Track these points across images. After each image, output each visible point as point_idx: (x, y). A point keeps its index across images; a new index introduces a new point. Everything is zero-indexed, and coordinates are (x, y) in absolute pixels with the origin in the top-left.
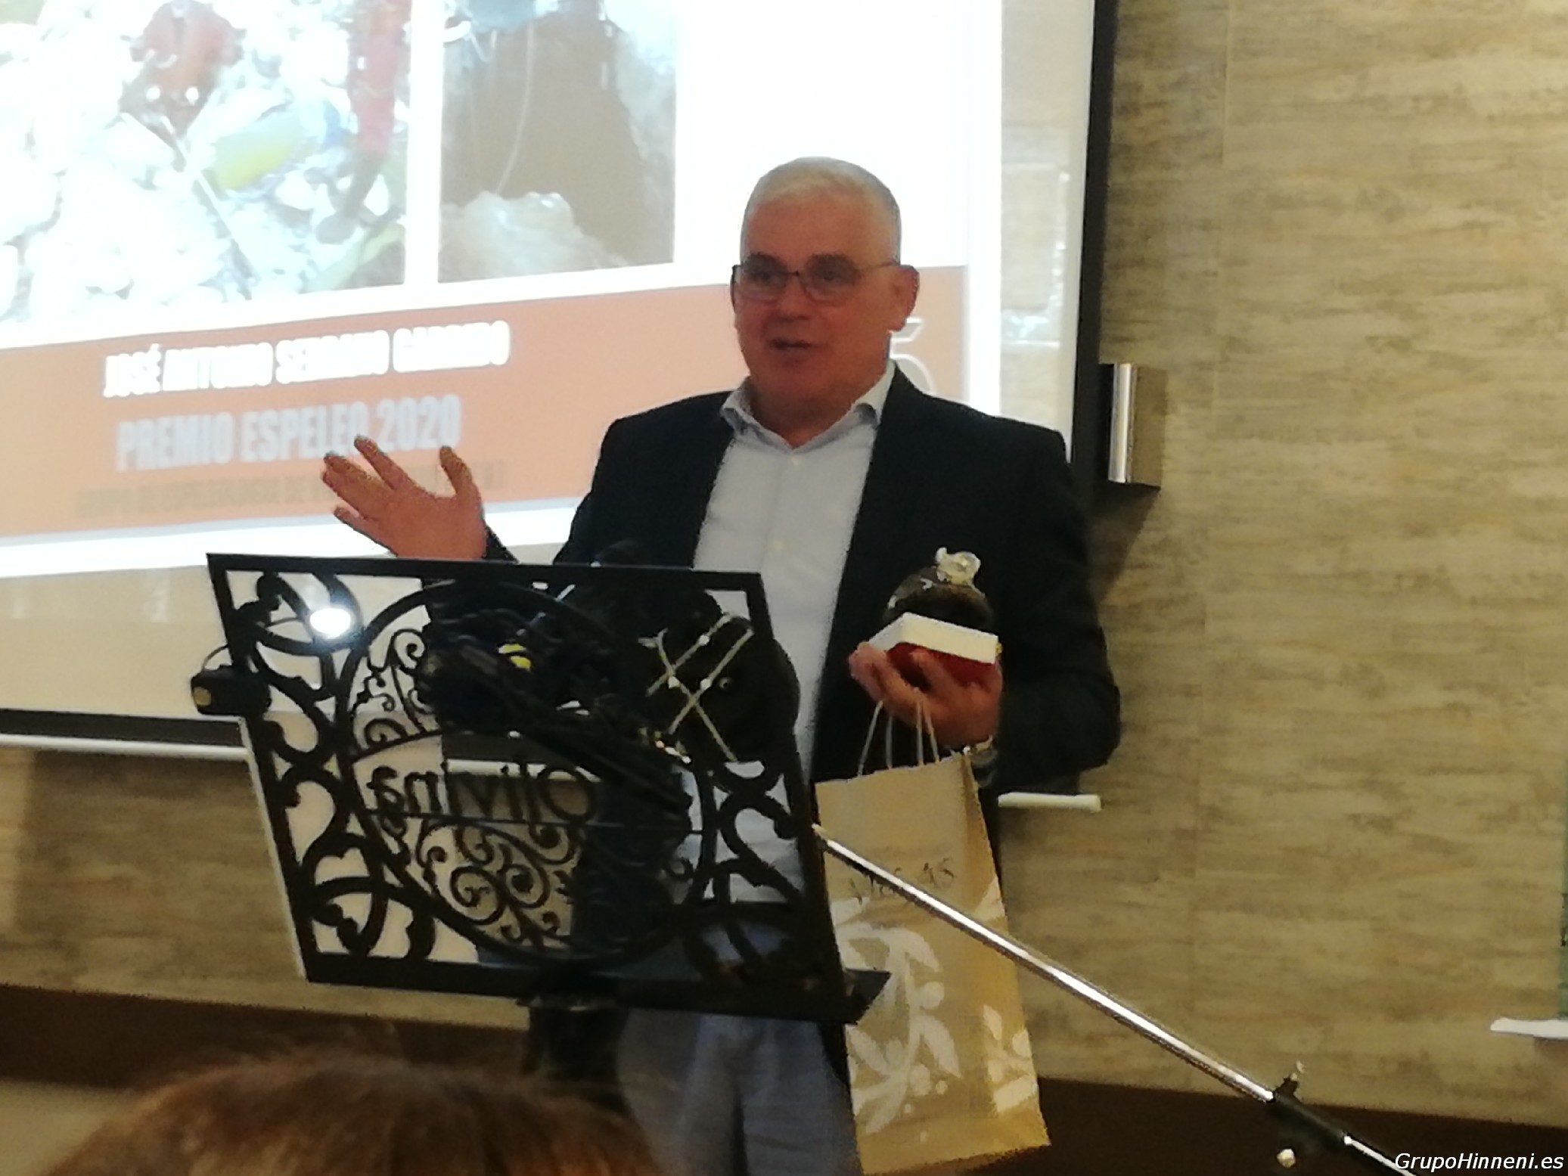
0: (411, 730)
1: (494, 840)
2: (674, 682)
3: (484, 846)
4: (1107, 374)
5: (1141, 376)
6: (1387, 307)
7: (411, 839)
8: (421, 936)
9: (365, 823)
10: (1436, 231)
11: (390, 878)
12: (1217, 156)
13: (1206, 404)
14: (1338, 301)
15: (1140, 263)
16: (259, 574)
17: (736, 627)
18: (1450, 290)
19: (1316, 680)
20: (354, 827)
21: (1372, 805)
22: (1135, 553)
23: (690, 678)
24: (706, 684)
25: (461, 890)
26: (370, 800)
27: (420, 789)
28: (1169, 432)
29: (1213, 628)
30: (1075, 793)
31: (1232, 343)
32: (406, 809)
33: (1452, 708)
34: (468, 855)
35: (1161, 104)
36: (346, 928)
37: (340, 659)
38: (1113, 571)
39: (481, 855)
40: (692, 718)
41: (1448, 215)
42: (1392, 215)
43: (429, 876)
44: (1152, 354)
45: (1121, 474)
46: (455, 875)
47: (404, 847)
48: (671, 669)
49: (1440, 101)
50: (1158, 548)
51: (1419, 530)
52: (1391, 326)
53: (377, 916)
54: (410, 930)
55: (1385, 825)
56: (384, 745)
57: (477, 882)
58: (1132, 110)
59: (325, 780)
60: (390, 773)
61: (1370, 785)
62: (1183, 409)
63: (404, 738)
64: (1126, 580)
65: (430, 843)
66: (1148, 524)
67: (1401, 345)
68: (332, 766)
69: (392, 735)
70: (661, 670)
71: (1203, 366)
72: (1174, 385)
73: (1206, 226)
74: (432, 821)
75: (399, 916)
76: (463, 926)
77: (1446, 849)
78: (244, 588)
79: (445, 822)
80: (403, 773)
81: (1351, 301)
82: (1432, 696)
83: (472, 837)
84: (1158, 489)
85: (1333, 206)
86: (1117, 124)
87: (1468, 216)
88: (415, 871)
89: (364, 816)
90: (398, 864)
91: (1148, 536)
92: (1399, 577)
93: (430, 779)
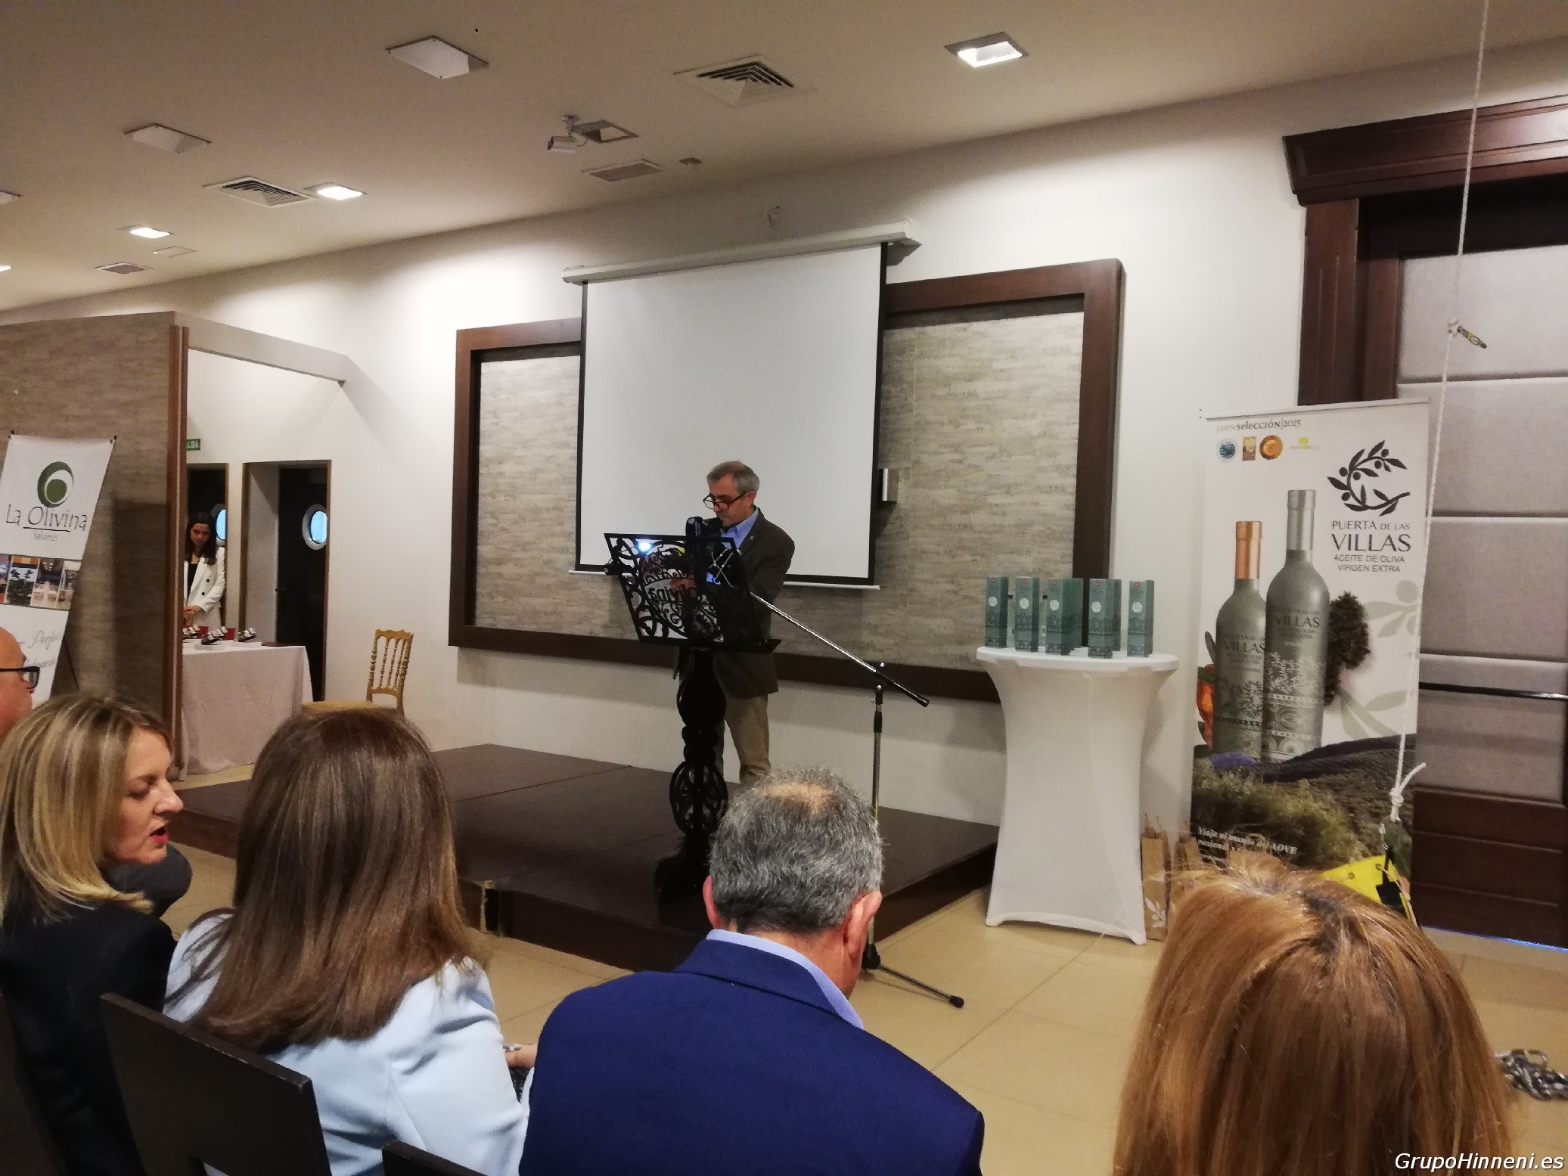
0: (657, 578)
1: (679, 606)
2: (715, 565)
3: (677, 608)
4: (881, 472)
5: (890, 471)
6: (956, 451)
7: (660, 607)
8: (665, 631)
9: (649, 603)
10: (969, 430)
11: (657, 617)
12: (911, 411)
13: (909, 479)
14: (943, 450)
15: (892, 440)
16: (616, 539)
17: (729, 552)
18: (972, 446)
19: (938, 553)
20: (646, 604)
21: (953, 587)
22: (891, 519)
23: (719, 563)
24: (723, 566)
25: (673, 618)
26: (649, 596)
27: (660, 593)
28: (899, 486)
29: (911, 540)
30: (872, 585)
31: (916, 462)
32: (658, 599)
33: (973, 561)
34: (674, 611)
35: (896, 396)
36: (648, 629)
37: (638, 560)
38: (885, 525)
39: (676, 610)
40: (721, 575)
41: (972, 425)
42: (958, 425)
43: (666, 616)
44: (894, 466)
45: (885, 498)
46: (671, 616)
47: (658, 608)
48: (715, 562)
49: (970, 394)
50: (897, 518)
51: (965, 512)
52: (958, 457)
53: (655, 626)
54: (663, 630)
55: (955, 593)
56: (651, 582)
57: (677, 617)
58: (888, 399)
59: (638, 591)
60: (654, 589)
61: (952, 582)
62: (903, 480)
63: (656, 581)
64: (889, 527)
65: (664, 607)
66: (894, 511)
67: (960, 462)
68: (639, 587)
69: (653, 580)
70: (712, 562)
71: (908, 469)
72: (900, 474)
73: (909, 430)
74: (664, 602)
75: (660, 626)
76: (676, 630)
77: (972, 598)
78: (614, 542)
79: (668, 602)
80: (656, 589)
81: (947, 450)
82: (968, 558)
83: (674, 607)
84: (895, 502)
85: (942, 424)
86: (882, 402)
87: (977, 426)
88: (662, 615)
89: (648, 600)
90: (659, 611)
91: (894, 515)
92: (959, 525)
93: (662, 591)
